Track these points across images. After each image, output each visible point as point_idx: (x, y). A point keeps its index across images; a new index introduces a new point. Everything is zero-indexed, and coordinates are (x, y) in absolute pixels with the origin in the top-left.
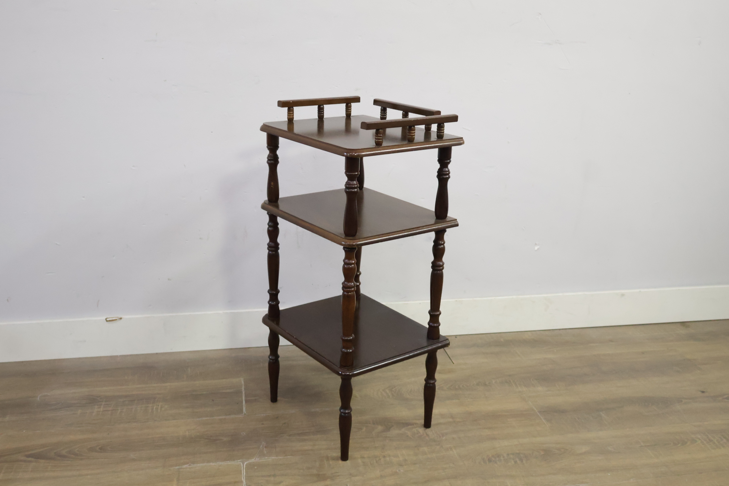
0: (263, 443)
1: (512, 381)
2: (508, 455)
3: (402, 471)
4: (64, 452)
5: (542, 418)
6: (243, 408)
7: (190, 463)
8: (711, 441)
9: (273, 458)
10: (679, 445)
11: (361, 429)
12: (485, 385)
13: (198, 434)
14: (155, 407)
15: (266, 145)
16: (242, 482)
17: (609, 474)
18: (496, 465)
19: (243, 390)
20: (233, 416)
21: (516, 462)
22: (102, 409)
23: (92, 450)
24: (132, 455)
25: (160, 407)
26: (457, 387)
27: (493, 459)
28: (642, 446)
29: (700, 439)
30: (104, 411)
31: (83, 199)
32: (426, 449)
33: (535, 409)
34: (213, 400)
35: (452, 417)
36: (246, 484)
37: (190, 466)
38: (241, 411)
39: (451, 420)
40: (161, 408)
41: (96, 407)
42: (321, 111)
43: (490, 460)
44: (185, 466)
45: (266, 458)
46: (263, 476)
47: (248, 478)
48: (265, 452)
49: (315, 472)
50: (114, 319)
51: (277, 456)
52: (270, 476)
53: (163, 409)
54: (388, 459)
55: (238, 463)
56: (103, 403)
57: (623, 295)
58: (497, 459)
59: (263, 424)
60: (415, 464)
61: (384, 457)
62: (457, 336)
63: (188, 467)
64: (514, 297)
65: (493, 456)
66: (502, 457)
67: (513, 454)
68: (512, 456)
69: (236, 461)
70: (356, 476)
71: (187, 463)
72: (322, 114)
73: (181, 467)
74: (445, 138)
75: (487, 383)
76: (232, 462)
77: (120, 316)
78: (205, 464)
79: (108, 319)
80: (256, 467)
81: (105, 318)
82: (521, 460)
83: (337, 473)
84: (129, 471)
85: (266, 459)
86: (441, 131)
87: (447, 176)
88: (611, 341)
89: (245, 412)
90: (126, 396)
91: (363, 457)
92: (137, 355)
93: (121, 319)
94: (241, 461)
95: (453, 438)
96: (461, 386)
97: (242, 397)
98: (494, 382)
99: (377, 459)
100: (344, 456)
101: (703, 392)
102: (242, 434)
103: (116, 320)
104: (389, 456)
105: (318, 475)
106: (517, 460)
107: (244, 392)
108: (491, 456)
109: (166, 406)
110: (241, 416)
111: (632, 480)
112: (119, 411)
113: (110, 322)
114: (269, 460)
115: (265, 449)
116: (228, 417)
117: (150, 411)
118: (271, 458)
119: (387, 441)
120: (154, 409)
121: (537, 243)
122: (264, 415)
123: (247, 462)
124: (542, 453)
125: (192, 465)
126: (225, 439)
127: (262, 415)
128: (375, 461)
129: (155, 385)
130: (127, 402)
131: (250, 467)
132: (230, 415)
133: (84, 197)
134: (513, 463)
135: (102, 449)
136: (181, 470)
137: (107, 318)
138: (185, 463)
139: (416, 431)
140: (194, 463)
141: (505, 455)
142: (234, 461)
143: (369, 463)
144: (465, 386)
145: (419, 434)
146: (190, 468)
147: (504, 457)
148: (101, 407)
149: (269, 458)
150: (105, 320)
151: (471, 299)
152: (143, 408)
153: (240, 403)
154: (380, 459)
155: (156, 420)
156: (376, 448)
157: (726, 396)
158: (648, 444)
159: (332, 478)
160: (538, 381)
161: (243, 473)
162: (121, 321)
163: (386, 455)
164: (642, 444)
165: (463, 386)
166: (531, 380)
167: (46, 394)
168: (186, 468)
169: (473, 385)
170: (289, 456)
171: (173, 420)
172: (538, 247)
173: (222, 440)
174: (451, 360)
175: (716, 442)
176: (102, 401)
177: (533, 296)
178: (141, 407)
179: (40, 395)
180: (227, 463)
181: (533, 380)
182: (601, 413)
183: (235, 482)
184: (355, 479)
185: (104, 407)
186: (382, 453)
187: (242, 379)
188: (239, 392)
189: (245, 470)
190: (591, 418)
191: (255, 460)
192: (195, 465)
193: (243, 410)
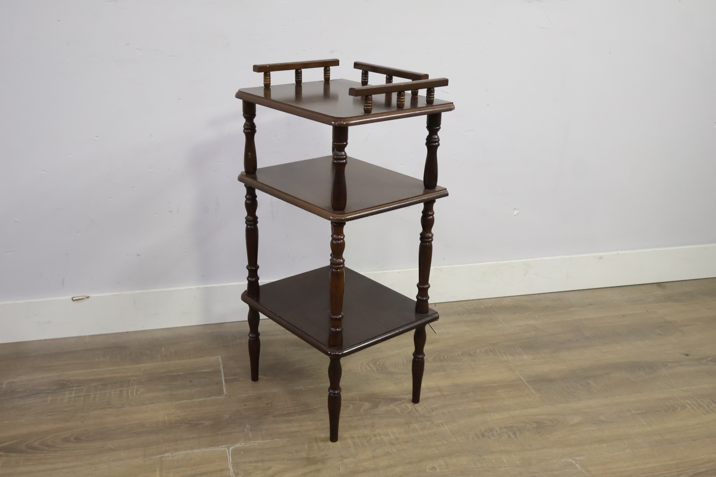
0: (247, 426)
1: (496, 350)
2: (501, 428)
3: (394, 450)
4: (36, 444)
5: (530, 388)
6: (223, 389)
7: (172, 451)
8: (701, 406)
9: (260, 441)
10: (670, 411)
11: (349, 407)
12: (470, 355)
13: (178, 419)
14: (130, 391)
15: (242, 113)
16: (228, 469)
17: (604, 446)
18: (490, 440)
19: (222, 369)
20: (213, 398)
21: (509, 436)
22: (73, 395)
23: (66, 440)
24: (110, 445)
25: (135, 391)
26: (442, 358)
27: (486, 434)
29: (690, 405)
30: (76, 397)
31: (43, 172)
32: (416, 426)
33: (523, 379)
34: (191, 381)
35: (440, 390)
36: (233, 472)
37: (172, 455)
38: (221, 392)
39: (438, 393)
40: (137, 391)
41: (67, 392)
42: (298, 76)
43: (483, 435)
44: (167, 455)
45: (252, 442)
46: (250, 462)
47: (236, 465)
48: (251, 436)
49: (304, 454)
50: (80, 298)
51: (263, 440)
52: (257, 462)
53: (139, 393)
54: (378, 438)
55: (223, 449)
56: (74, 389)
57: (601, 258)
58: (490, 433)
59: (245, 405)
60: (407, 442)
61: (375, 436)
62: (437, 304)
63: (171, 455)
64: (493, 263)
65: (485, 431)
66: (495, 431)
67: (506, 428)
68: (504, 430)
69: (221, 447)
70: (347, 458)
71: (169, 451)
72: (300, 78)
73: (163, 455)
74: (435, 103)
75: (472, 353)
76: (216, 448)
77: (87, 295)
78: (188, 451)
79: (74, 299)
80: (242, 453)
81: (70, 297)
82: (515, 434)
84: (107, 462)
85: (252, 443)
86: (431, 96)
87: (437, 144)
88: (590, 305)
89: (226, 393)
90: (98, 380)
91: (352, 437)
92: (107, 334)
93: (88, 297)
94: (225, 447)
95: (444, 413)
96: (446, 357)
97: (222, 377)
98: (478, 351)
99: (368, 439)
100: (334, 437)
101: (687, 355)
102: (224, 416)
103: (83, 299)
104: (380, 435)
105: (308, 459)
106: (511, 433)
107: (222, 371)
108: (483, 431)
109: (142, 390)
110: (222, 398)
111: (627, 450)
112: (92, 396)
113: (76, 301)
114: (255, 444)
115: (250, 432)
116: (207, 399)
117: (125, 395)
118: (257, 442)
119: (376, 419)
120: (130, 393)
121: (516, 208)
122: (246, 395)
123: (233, 447)
124: (535, 425)
125: (175, 453)
126: (207, 423)
127: (244, 395)
128: (366, 441)
129: (128, 367)
130: (100, 386)
131: (236, 452)
132: (210, 396)
133: (43, 171)
134: (507, 437)
135: (78, 439)
136: (163, 459)
137: (73, 297)
138: (166, 452)
139: (404, 407)
140: (176, 450)
141: (498, 429)
142: (218, 446)
143: (360, 443)
144: (449, 357)
145: (408, 410)
146: (173, 457)
147: (496, 431)
148: (72, 393)
149: (256, 442)
150: (72, 301)
151: (450, 266)
152: (117, 392)
153: (219, 383)
154: (370, 439)
155: (132, 405)
156: (365, 427)
157: (710, 358)
158: (640, 412)
159: (323, 461)
160: (523, 348)
161: (229, 459)
162: (88, 300)
163: (376, 434)
164: (634, 412)
165: (448, 357)
166: (516, 348)
167: (12, 380)
168: (168, 456)
169: (458, 356)
170: (276, 438)
171: (151, 404)
172: (518, 211)
173: (204, 424)
174: (433, 329)
175: (706, 407)
176: (73, 386)
177: (512, 261)
178: (115, 391)
179: (6, 382)
180: (212, 449)
181: (517, 348)
182: (589, 381)
183: (222, 470)
184: (345, 461)
185: (75, 393)
186: (372, 431)
187: (220, 357)
188: (216, 373)
189: (231, 456)
190: (580, 386)
191: (241, 444)
192: (178, 452)
193: (223, 391)
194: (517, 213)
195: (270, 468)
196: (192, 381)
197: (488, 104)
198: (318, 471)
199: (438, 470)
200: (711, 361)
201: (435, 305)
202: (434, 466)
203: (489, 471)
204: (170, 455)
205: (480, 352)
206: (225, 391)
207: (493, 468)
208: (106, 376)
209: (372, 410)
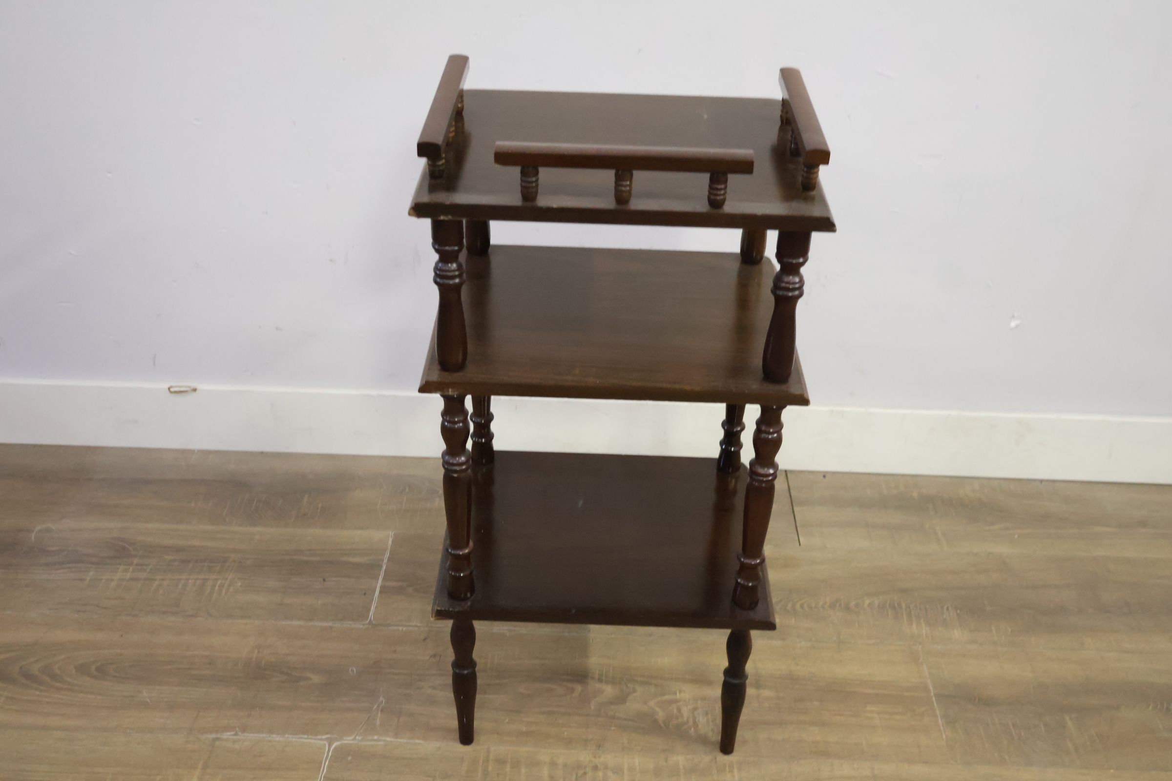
0: (381, 699)
1: (903, 605)
4: (36, 668)
5: (938, 712)
6: (371, 608)
7: (238, 729)
9: (388, 739)
11: (573, 690)
12: (847, 608)
13: (274, 659)
14: (219, 582)
19: (385, 561)
20: (348, 624)
22: (128, 575)
23: (82, 669)
24: (146, 693)
25: (227, 583)
26: (789, 607)
30: (132, 579)
33: (931, 688)
34: (324, 580)
35: (757, 682)
37: (235, 737)
38: (364, 614)
39: (752, 691)
40: (229, 585)
41: (122, 567)
44: (227, 735)
45: (376, 737)
48: (378, 722)
50: (183, 389)
51: (396, 735)
53: (232, 588)
54: (601, 775)
55: (322, 742)
56: (136, 561)
59: (395, 651)
61: (595, 768)
62: (826, 475)
63: (232, 737)
69: (320, 737)
71: (233, 728)
73: (219, 736)
75: (852, 604)
76: (311, 739)
77: (194, 385)
78: (261, 735)
79: (172, 390)
80: (350, 758)
81: (167, 386)
84: (128, 731)
85: (375, 740)
88: (1143, 524)
89: (372, 618)
90: (179, 550)
91: (553, 764)
92: (225, 452)
93: (195, 390)
94: (326, 739)
96: (798, 606)
97: (378, 579)
98: (867, 602)
99: (581, 772)
102: (350, 669)
103: (186, 392)
104: (606, 768)
107: (384, 568)
109: (239, 584)
110: (361, 626)
112: (157, 583)
113: (176, 395)
114: (380, 743)
115: (380, 714)
116: (338, 625)
117: (208, 590)
118: (383, 738)
119: (613, 728)
121: (1016, 315)
122: (404, 629)
123: (339, 743)
125: (240, 734)
126: (316, 679)
127: (401, 628)
130: (176, 563)
132: (343, 619)
135: (101, 672)
136: (218, 743)
137: (171, 387)
138: (227, 728)
139: (675, 711)
140: (244, 729)
142: (316, 735)
143: (561, 779)
144: (805, 606)
145: (680, 720)
146: (234, 741)
148: (129, 569)
149: (380, 738)
150: (168, 389)
152: (198, 582)
153: (367, 593)
154: (585, 773)
155: (210, 615)
156: (585, 743)
160: (958, 611)
161: (324, 767)
162: (194, 395)
163: (599, 765)
165: (802, 607)
166: (945, 607)
167: (50, 525)
168: (227, 740)
169: (823, 607)
170: (418, 738)
171: (243, 617)
172: (1018, 322)
173: (309, 679)
174: (798, 534)
176: (135, 556)
178: (197, 579)
179: (39, 528)
180: (303, 740)
181: (948, 609)
182: (1067, 718)
185: (134, 571)
186: (595, 757)
187: (391, 533)
188: (372, 567)
189: (329, 762)
190: (1043, 728)
191: (354, 739)
192: (246, 734)
193: (368, 610)
194: (1017, 326)
196: (326, 579)
201: (824, 477)
204: (230, 737)
205: (870, 605)
206: (371, 614)
208: (196, 543)
209: (613, 707)
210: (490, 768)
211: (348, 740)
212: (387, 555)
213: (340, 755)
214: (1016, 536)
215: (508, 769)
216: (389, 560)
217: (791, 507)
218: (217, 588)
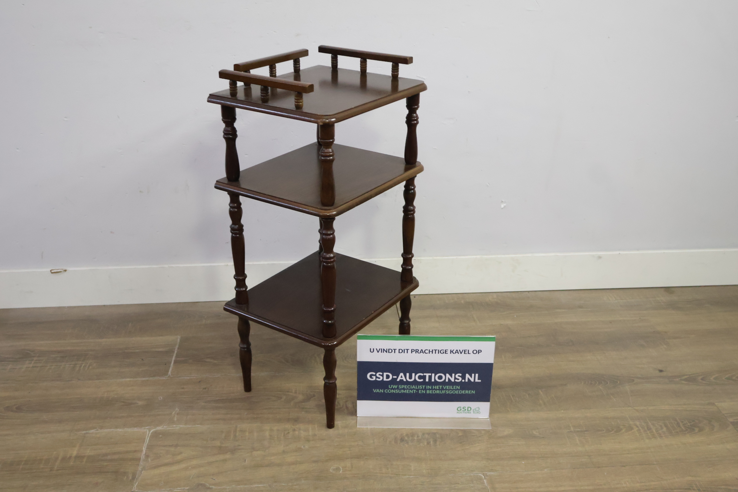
0: (177, 409)
2: (423, 434)
3: (306, 447)
6: (169, 370)
7: (98, 428)
8: (649, 429)
9: (181, 426)
10: (612, 432)
11: (281, 398)
13: (116, 396)
14: (83, 365)
16: (142, 451)
17: (523, 463)
18: (407, 446)
19: (176, 349)
20: (156, 378)
21: (428, 443)
22: (31, 365)
23: (8, 409)
24: (45, 417)
27: (406, 438)
28: (571, 432)
29: (638, 427)
30: (33, 367)
36: (145, 454)
37: (97, 432)
38: (166, 373)
40: (89, 366)
41: (27, 362)
43: (402, 440)
44: (92, 431)
45: (174, 426)
46: (164, 446)
47: (149, 447)
48: (176, 419)
49: (218, 443)
50: (58, 271)
51: (186, 424)
52: (172, 446)
53: (90, 367)
54: (297, 433)
55: (145, 430)
56: (35, 359)
57: (600, 257)
58: (411, 438)
59: (183, 388)
60: (323, 440)
61: (294, 430)
63: (95, 432)
64: (478, 257)
65: (407, 435)
66: (416, 436)
67: (429, 434)
68: (427, 436)
69: (143, 428)
71: (95, 428)
73: (87, 432)
76: (139, 429)
77: (65, 268)
78: (111, 430)
79: (52, 271)
80: (160, 436)
81: (49, 270)
82: (435, 441)
83: (240, 445)
84: (36, 434)
85: (174, 427)
88: (580, 307)
89: (170, 375)
90: (59, 352)
91: (271, 430)
92: (84, 306)
93: (65, 271)
94: (147, 429)
97: (173, 356)
101: (661, 371)
102: (159, 398)
103: (61, 272)
104: (300, 429)
105: (220, 447)
106: (431, 440)
107: (176, 352)
108: (404, 435)
109: (95, 365)
110: (164, 378)
111: (546, 470)
112: (48, 367)
113: (55, 274)
114: (177, 428)
115: (176, 415)
116: (151, 379)
117: (77, 369)
118: (179, 426)
119: (303, 412)
121: (503, 201)
122: (188, 378)
123: (154, 430)
124: (460, 434)
125: (99, 430)
126: (141, 403)
127: (186, 378)
128: (283, 435)
129: (92, 340)
130: (58, 358)
132: (154, 376)
134: (426, 444)
135: (19, 409)
136: (87, 435)
138: (93, 428)
140: (102, 428)
141: (420, 434)
143: (276, 436)
145: (339, 407)
146: (96, 434)
147: (418, 437)
148: (31, 363)
149: (177, 426)
150: (50, 272)
151: (431, 258)
152: (72, 365)
153: (167, 364)
154: (289, 433)
155: (79, 380)
156: (288, 420)
157: (686, 377)
158: (579, 430)
159: (233, 451)
161: (147, 441)
162: (66, 273)
163: (296, 429)
164: (572, 429)
168: (92, 433)
170: (198, 425)
171: (97, 379)
172: (505, 205)
173: (137, 404)
175: (654, 431)
176: (34, 357)
177: (499, 256)
180: (134, 430)
182: (540, 391)
183: (135, 451)
184: (255, 453)
185: (34, 363)
186: (294, 425)
187: (179, 337)
188: (171, 352)
189: (149, 438)
190: (527, 396)
191: (163, 427)
192: (102, 430)
193: (168, 372)
194: (505, 207)
195: (181, 453)
196: (144, 359)
197: (469, 91)
198: (225, 461)
199: (341, 472)
200: (686, 380)
201: (415, 297)
202: (339, 467)
203: (391, 478)
204: (94, 432)
206: (170, 373)
207: (397, 475)
208: (69, 348)
209: (303, 404)
210: (237, 434)
211: (159, 428)
212: (177, 346)
213: (155, 435)
214: (515, 316)
215: (247, 434)
216: (178, 349)
217: (397, 311)
218: (82, 367)
